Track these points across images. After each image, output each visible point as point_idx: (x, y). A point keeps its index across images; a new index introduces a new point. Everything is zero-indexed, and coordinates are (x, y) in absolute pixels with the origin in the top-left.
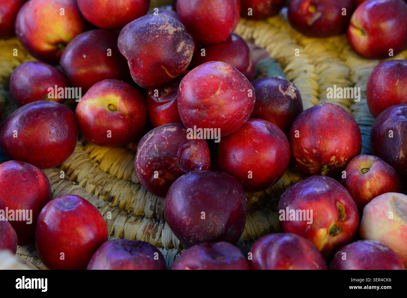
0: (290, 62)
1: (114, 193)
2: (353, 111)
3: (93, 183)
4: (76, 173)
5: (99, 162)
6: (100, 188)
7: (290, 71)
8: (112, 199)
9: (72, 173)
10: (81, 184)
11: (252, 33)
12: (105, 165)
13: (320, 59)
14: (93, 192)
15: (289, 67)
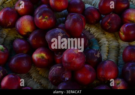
0: (100, 40)
1: (42, 83)
2: (118, 59)
3: (36, 79)
4: (31, 75)
5: (39, 71)
6: (38, 80)
7: (100, 43)
8: (41, 84)
9: (30, 74)
10: (33, 78)
11: (90, 29)
12: (40, 73)
13: (110, 40)
14: (36, 82)
15: (100, 42)
